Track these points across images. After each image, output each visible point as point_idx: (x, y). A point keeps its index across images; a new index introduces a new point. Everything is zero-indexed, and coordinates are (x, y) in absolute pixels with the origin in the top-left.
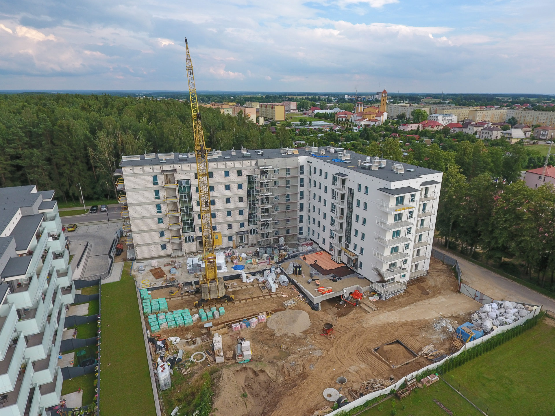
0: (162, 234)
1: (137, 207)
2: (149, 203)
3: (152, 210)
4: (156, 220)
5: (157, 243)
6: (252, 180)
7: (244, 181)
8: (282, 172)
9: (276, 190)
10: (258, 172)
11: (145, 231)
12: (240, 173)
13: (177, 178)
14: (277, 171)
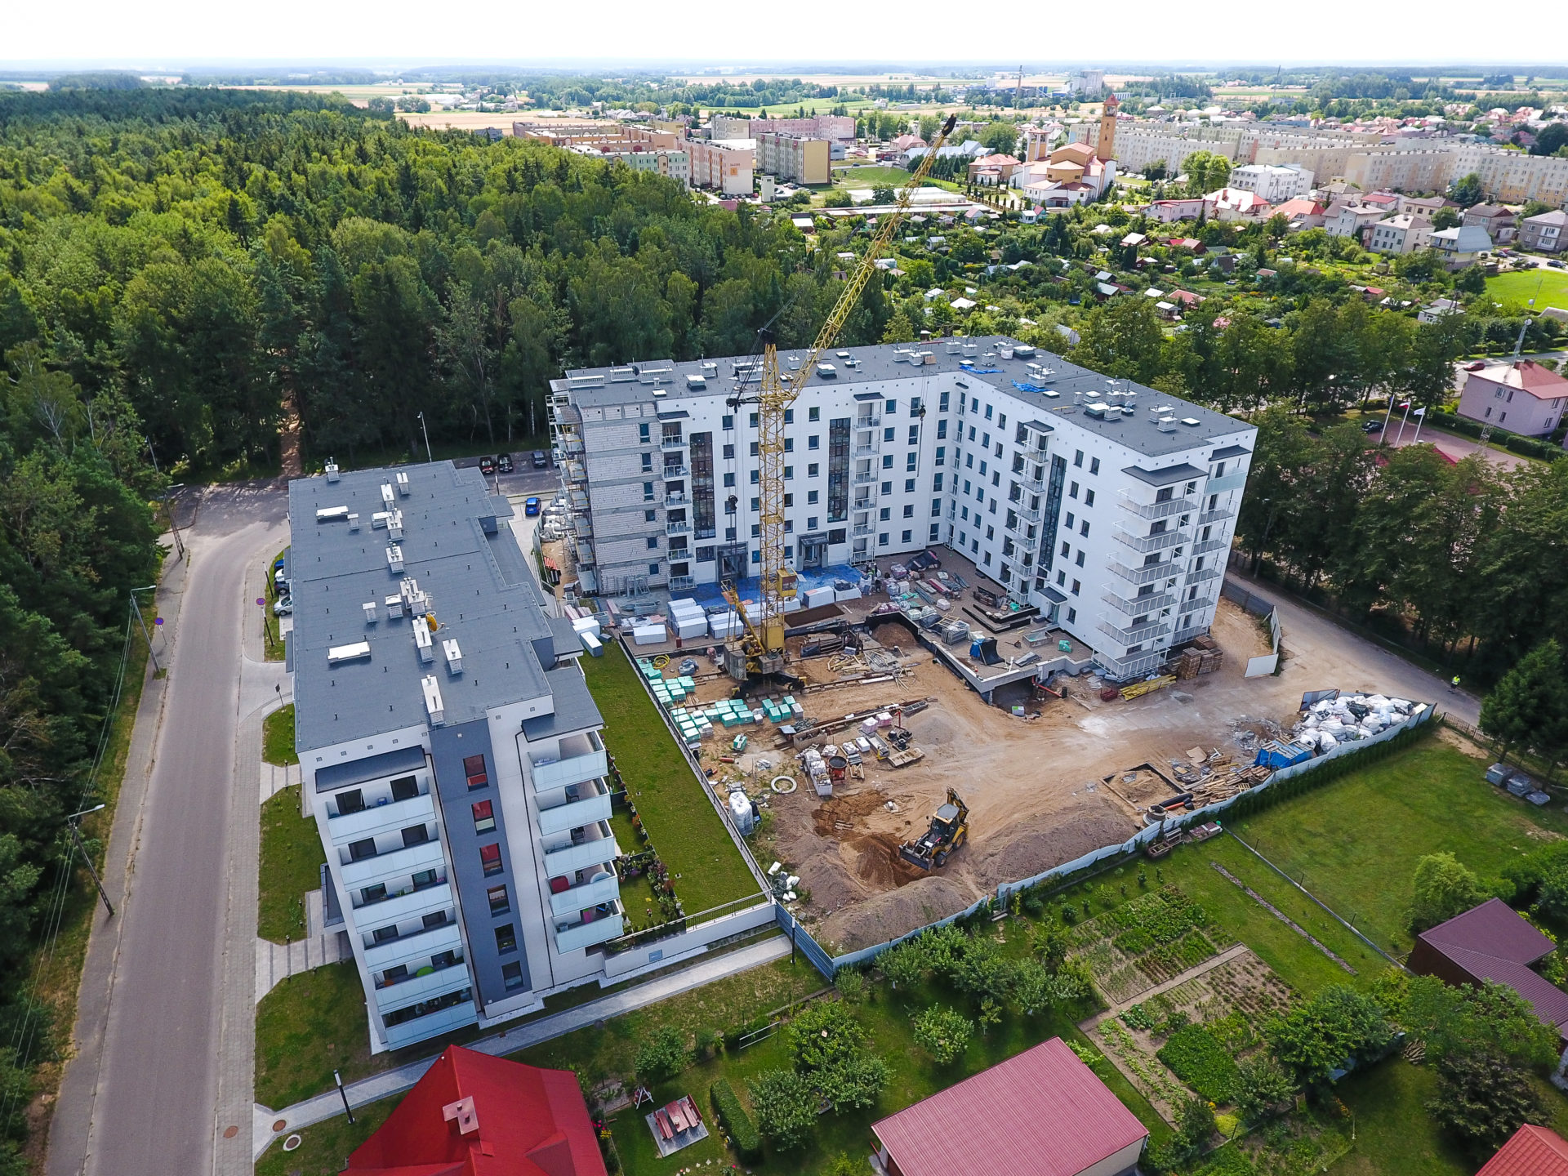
0: (652, 543)
1: (607, 489)
2: (630, 481)
3: (636, 495)
4: (642, 515)
5: (643, 562)
6: (840, 428)
7: (822, 429)
8: (903, 408)
9: (887, 449)
10: (852, 412)
11: (619, 538)
12: (814, 414)
13: (688, 428)
14: (891, 406)
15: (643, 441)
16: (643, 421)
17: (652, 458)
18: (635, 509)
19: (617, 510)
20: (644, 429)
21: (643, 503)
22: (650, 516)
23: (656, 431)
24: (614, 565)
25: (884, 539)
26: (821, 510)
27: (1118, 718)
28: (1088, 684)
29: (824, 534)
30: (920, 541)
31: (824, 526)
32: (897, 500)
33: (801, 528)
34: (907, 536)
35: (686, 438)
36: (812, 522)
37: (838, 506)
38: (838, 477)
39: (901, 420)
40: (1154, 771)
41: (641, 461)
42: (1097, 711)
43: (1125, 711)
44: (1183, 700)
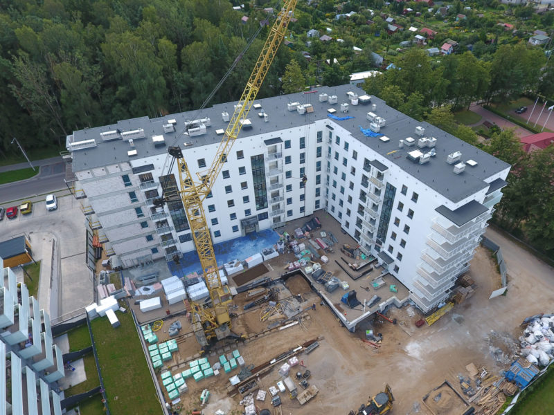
0: (150, 238)
2: (126, 209)
3: (132, 216)
4: (139, 225)
5: (146, 248)
6: (258, 161)
7: (247, 163)
8: (295, 144)
9: (287, 168)
10: (264, 150)
11: (127, 239)
12: (240, 155)
13: (156, 174)
14: (288, 144)
15: (126, 185)
16: (124, 174)
17: (137, 194)
18: (134, 223)
19: (121, 226)
20: (126, 178)
21: (137, 219)
22: (144, 225)
23: (134, 178)
24: (128, 253)
25: (290, 213)
26: (252, 205)
27: (426, 341)
28: (407, 314)
29: (255, 217)
30: (310, 210)
31: (255, 213)
32: (296, 192)
33: (241, 216)
34: (302, 209)
35: (156, 180)
36: (248, 212)
37: (261, 202)
38: (260, 188)
39: (295, 151)
40: (449, 386)
41: (129, 197)
42: (414, 337)
43: (429, 334)
44: (459, 321)
